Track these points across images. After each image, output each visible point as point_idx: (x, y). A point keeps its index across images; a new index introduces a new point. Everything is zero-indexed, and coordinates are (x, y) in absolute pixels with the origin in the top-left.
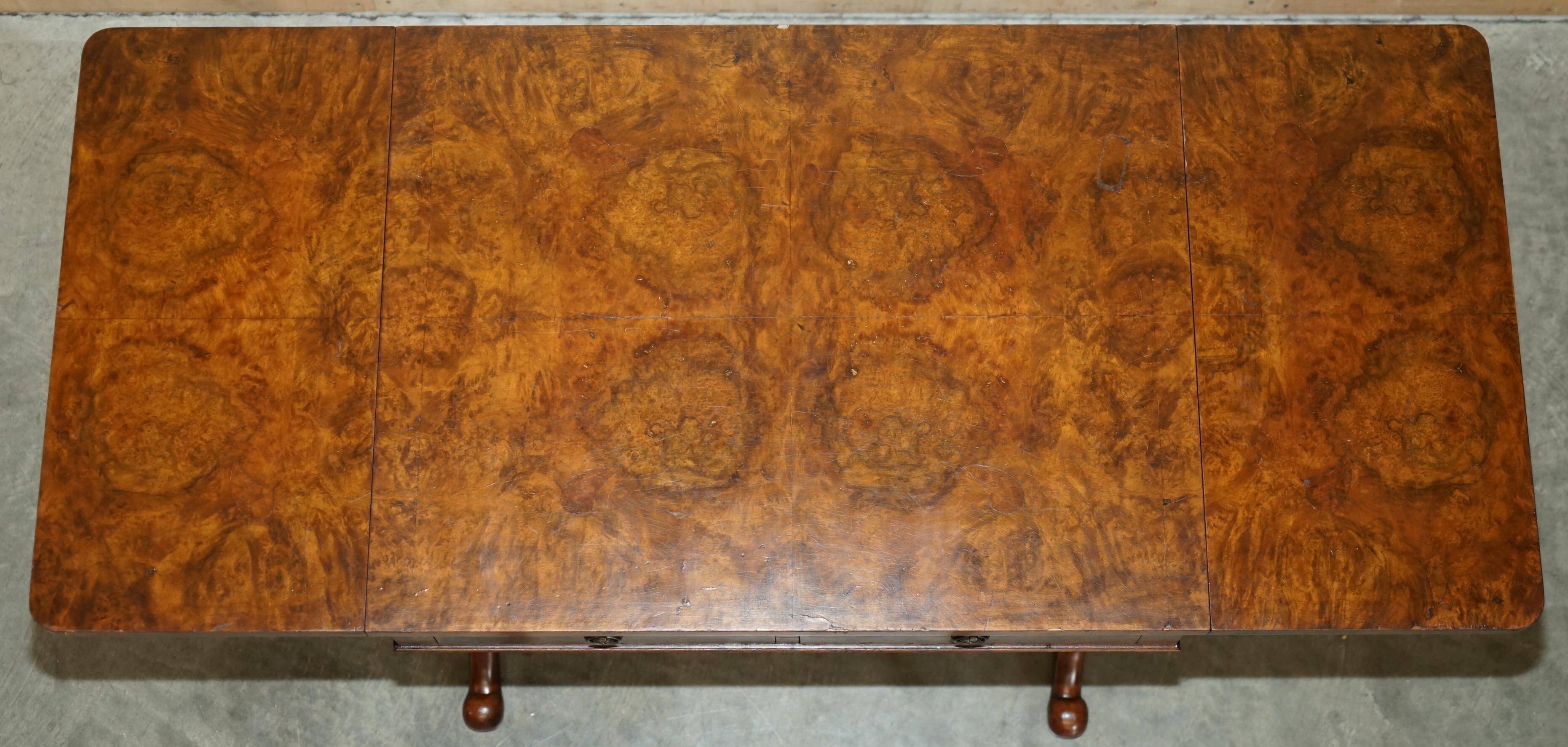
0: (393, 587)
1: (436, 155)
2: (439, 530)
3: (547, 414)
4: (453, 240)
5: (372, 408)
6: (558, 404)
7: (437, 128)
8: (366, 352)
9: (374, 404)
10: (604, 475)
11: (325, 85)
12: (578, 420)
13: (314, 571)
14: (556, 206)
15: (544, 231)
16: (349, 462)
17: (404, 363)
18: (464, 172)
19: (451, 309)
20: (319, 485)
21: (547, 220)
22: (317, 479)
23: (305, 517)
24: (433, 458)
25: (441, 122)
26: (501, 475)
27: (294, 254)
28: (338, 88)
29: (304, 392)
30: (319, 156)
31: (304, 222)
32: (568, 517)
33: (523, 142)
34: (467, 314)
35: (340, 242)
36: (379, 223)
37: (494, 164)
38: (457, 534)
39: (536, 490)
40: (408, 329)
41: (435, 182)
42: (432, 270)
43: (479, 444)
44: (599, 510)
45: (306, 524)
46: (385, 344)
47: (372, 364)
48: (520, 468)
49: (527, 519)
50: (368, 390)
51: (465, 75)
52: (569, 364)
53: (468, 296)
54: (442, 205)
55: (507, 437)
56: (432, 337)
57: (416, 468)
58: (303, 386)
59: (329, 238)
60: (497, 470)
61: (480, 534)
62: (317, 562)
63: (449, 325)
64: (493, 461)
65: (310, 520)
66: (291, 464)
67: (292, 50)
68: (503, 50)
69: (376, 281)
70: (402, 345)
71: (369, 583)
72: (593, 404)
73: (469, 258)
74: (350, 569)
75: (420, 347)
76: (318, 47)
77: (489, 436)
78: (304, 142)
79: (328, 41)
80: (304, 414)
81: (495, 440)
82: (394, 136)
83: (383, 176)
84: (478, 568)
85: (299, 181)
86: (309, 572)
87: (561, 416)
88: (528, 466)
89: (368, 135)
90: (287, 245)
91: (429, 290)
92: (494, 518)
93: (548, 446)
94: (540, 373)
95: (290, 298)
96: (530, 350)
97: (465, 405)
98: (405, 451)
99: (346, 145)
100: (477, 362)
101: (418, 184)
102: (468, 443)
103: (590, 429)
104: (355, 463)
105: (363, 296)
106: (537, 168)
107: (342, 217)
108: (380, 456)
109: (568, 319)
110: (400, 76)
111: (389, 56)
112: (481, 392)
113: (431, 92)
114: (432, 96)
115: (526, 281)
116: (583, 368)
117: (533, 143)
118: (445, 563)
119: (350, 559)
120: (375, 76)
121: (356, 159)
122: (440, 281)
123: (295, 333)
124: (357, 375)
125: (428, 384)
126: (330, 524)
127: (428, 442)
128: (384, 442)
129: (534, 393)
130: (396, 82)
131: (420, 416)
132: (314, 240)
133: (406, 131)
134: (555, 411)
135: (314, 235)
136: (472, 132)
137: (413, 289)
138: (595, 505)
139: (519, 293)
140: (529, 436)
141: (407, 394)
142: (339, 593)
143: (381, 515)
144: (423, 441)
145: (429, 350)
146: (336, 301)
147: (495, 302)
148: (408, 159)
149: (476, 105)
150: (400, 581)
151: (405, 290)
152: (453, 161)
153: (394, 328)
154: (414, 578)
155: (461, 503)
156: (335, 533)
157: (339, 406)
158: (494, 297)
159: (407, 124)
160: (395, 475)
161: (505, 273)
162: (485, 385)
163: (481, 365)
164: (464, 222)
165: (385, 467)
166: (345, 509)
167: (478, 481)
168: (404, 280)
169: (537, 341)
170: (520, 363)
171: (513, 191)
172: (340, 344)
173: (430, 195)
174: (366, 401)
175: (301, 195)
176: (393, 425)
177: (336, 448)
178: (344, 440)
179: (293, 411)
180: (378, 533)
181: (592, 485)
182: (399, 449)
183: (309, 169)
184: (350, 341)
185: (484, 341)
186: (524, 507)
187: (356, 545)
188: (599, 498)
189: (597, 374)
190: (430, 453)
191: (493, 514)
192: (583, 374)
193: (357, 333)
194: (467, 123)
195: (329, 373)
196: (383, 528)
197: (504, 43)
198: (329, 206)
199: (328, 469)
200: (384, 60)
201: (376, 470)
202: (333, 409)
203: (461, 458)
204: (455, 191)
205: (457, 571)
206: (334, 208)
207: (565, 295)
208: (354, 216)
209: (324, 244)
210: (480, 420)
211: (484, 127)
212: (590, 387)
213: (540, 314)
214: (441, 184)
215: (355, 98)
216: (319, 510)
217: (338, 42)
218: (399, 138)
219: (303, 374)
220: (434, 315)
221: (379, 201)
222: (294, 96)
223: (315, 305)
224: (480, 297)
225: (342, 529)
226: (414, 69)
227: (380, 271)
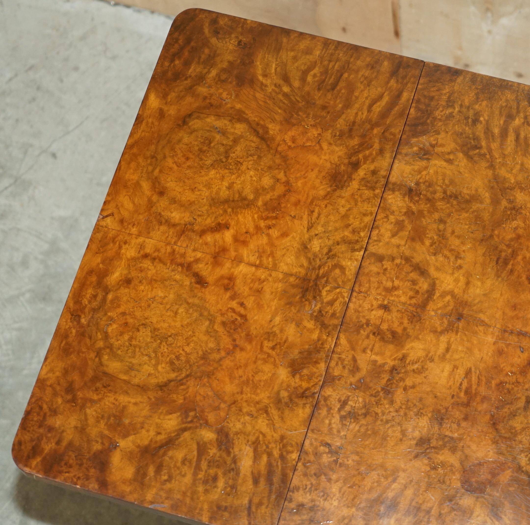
0: (304, 512)
1: (431, 171)
2: (354, 476)
3: (467, 405)
4: (427, 242)
5: (326, 362)
6: (478, 399)
7: (438, 150)
8: (333, 315)
9: (329, 358)
10: (502, 467)
11: (356, 94)
12: (492, 416)
13: (244, 481)
14: (519, 237)
15: (503, 254)
16: (296, 400)
17: (362, 332)
18: (451, 190)
19: (411, 298)
20: (266, 412)
21: (508, 246)
22: (266, 407)
23: (248, 435)
24: (365, 415)
25: (442, 145)
26: (417, 445)
27: (296, 221)
28: (367, 98)
29: (275, 335)
30: (337, 149)
31: (311, 198)
32: (463, 494)
33: (505, 179)
34: (423, 306)
35: (336, 221)
36: (371, 213)
37: (476, 190)
38: (368, 483)
39: (443, 464)
40: (372, 305)
41: (424, 192)
42: (403, 262)
43: (406, 414)
44: (490, 495)
45: (248, 441)
46: (351, 311)
47: (336, 326)
48: (434, 443)
49: (429, 486)
50: (327, 346)
51: (471, 113)
52: (497, 368)
53: (428, 291)
54: (425, 213)
55: (430, 415)
56: (390, 317)
57: (349, 420)
58: (275, 329)
59: (327, 216)
60: (414, 439)
61: (388, 488)
62: (249, 474)
63: (406, 310)
64: (413, 431)
65: (252, 438)
66: (248, 389)
67: (338, 60)
68: (507, 101)
69: (356, 260)
70: (364, 317)
71: (286, 503)
72: (508, 406)
73: (437, 260)
74: (274, 488)
75: (378, 322)
76: (359, 63)
77: (415, 410)
78: (328, 135)
79: (368, 59)
80: (270, 351)
81: (419, 414)
82: (401, 147)
83: (384, 177)
84: (379, 516)
85: (316, 165)
86: (240, 481)
87: (479, 409)
88: (441, 443)
89: (380, 141)
90: (293, 214)
91: (397, 278)
92: (402, 478)
93: (461, 431)
94: (470, 369)
95: (284, 255)
96: (468, 348)
97: (403, 380)
98: (344, 403)
99: (361, 145)
100: (421, 347)
101: (410, 190)
102: (397, 411)
103: (500, 426)
104: (301, 402)
105: (343, 269)
106: (510, 202)
107: (343, 202)
108: (322, 402)
109: (505, 331)
110: (418, 101)
111: (414, 83)
112: (418, 372)
113: (440, 120)
114: (440, 124)
115: (478, 291)
116: (507, 374)
117: (513, 181)
118: (352, 504)
119: (276, 479)
120: (399, 96)
121: (366, 158)
122: (408, 273)
123: (280, 285)
124: (321, 331)
125: (377, 354)
126: (267, 447)
127: (364, 401)
128: (328, 391)
129: (461, 384)
130: (414, 105)
131: (363, 378)
132: (315, 214)
133: (412, 146)
134: (475, 404)
135: (317, 210)
136: (465, 160)
137: (384, 274)
138: (488, 490)
139: (470, 300)
140: (448, 419)
141: (358, 358)
142: (260, 504)
143: (310, 450)
144: (361, 400)
145: (384, 327)
146: (320, 267)
147: (449, 302)
148: (408, 169)
149: (474, 139)
150: (312, 509)
151: (378, 273)
152: (444, 180)
153: (361, 302)
154: (324, 510)
155: (378, 458)
156: (270, 455)
157: (300, 353)
158: (448, 298)
159: (414, 140)
160: (330, 420)
161: (462, 279)
162: (423, 367)
163: (424, 350)
164: (440, 231)
165: (324, 412)
166: (282, 438)
167: (396, 445)
168: (379, 265)
169: (475, 342)
170: (456, 356)
171: (486, 216)
172: (314, 303)
173: (417, 201)
174: (322, 355)
175: (314, 176)
176: (339, 380)
177: (288, 386)
178: (296, 381)
179: (262, 347)
180: (304, 465)
181: (490, 473)
182: (339, 401)
183: (327, 157)
184: (322, 303)
185: (431, 331)
186: (429, 476)
187: (283, 469)
188: (494, 485)
189: (518, 382)
190: (363, 411)
191: (402, 474)
192: (506, 379)
193: (329, 298)
194: (463, 152)
195: (298, 324)
196: (309, 462)
197: (509, 95)
198: (335, 190)
199: (278, 401)
200: (409, 85)
201: (316, 414)
202: (295, 354)
203: (387, 422)
204: (440, 204)
205: (360, 514)
206: (338, 193)
207: (507, 311)
208: (353, 204)
209: (323, 219)
210: (411, 394)
211: (476, 158)
212: (509, 392)
213: (483, 321)
214: (429, 195)
215: (378, 110)
216: (261, 433)
217: (377, 62)
218: (405, 150)
219: (278, 319)
220: (396, 299)
221: (375, 196)
222: (329, 96)
223: (302, 266)
224: (437, 294)
225: (276, 453)
226: (432, 99)
227: (362, 253)
